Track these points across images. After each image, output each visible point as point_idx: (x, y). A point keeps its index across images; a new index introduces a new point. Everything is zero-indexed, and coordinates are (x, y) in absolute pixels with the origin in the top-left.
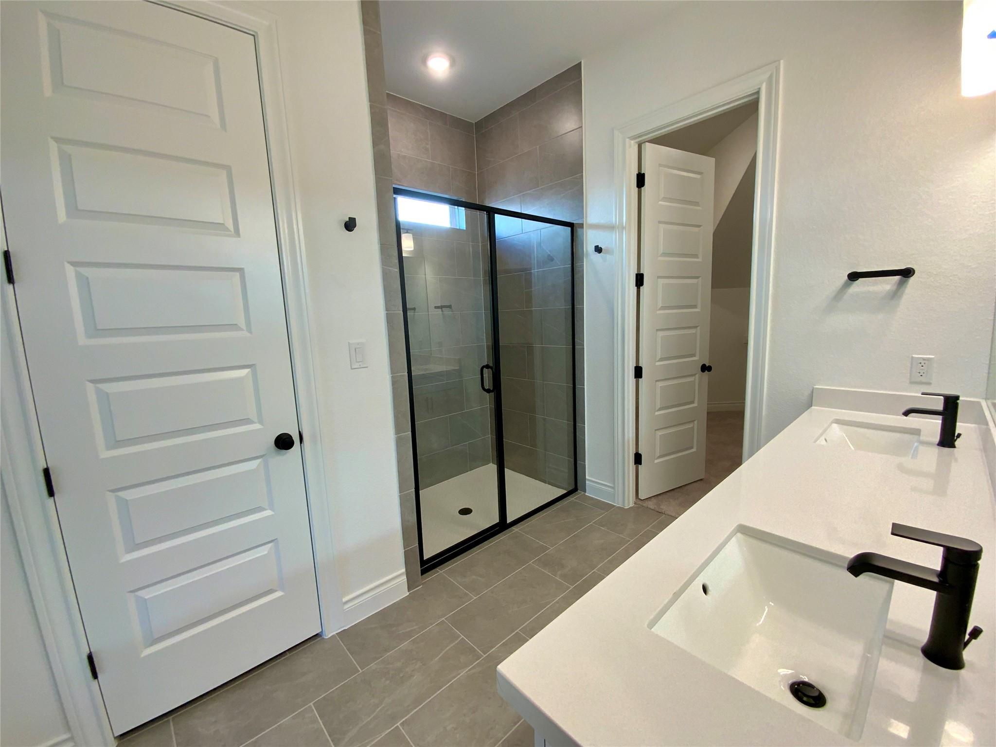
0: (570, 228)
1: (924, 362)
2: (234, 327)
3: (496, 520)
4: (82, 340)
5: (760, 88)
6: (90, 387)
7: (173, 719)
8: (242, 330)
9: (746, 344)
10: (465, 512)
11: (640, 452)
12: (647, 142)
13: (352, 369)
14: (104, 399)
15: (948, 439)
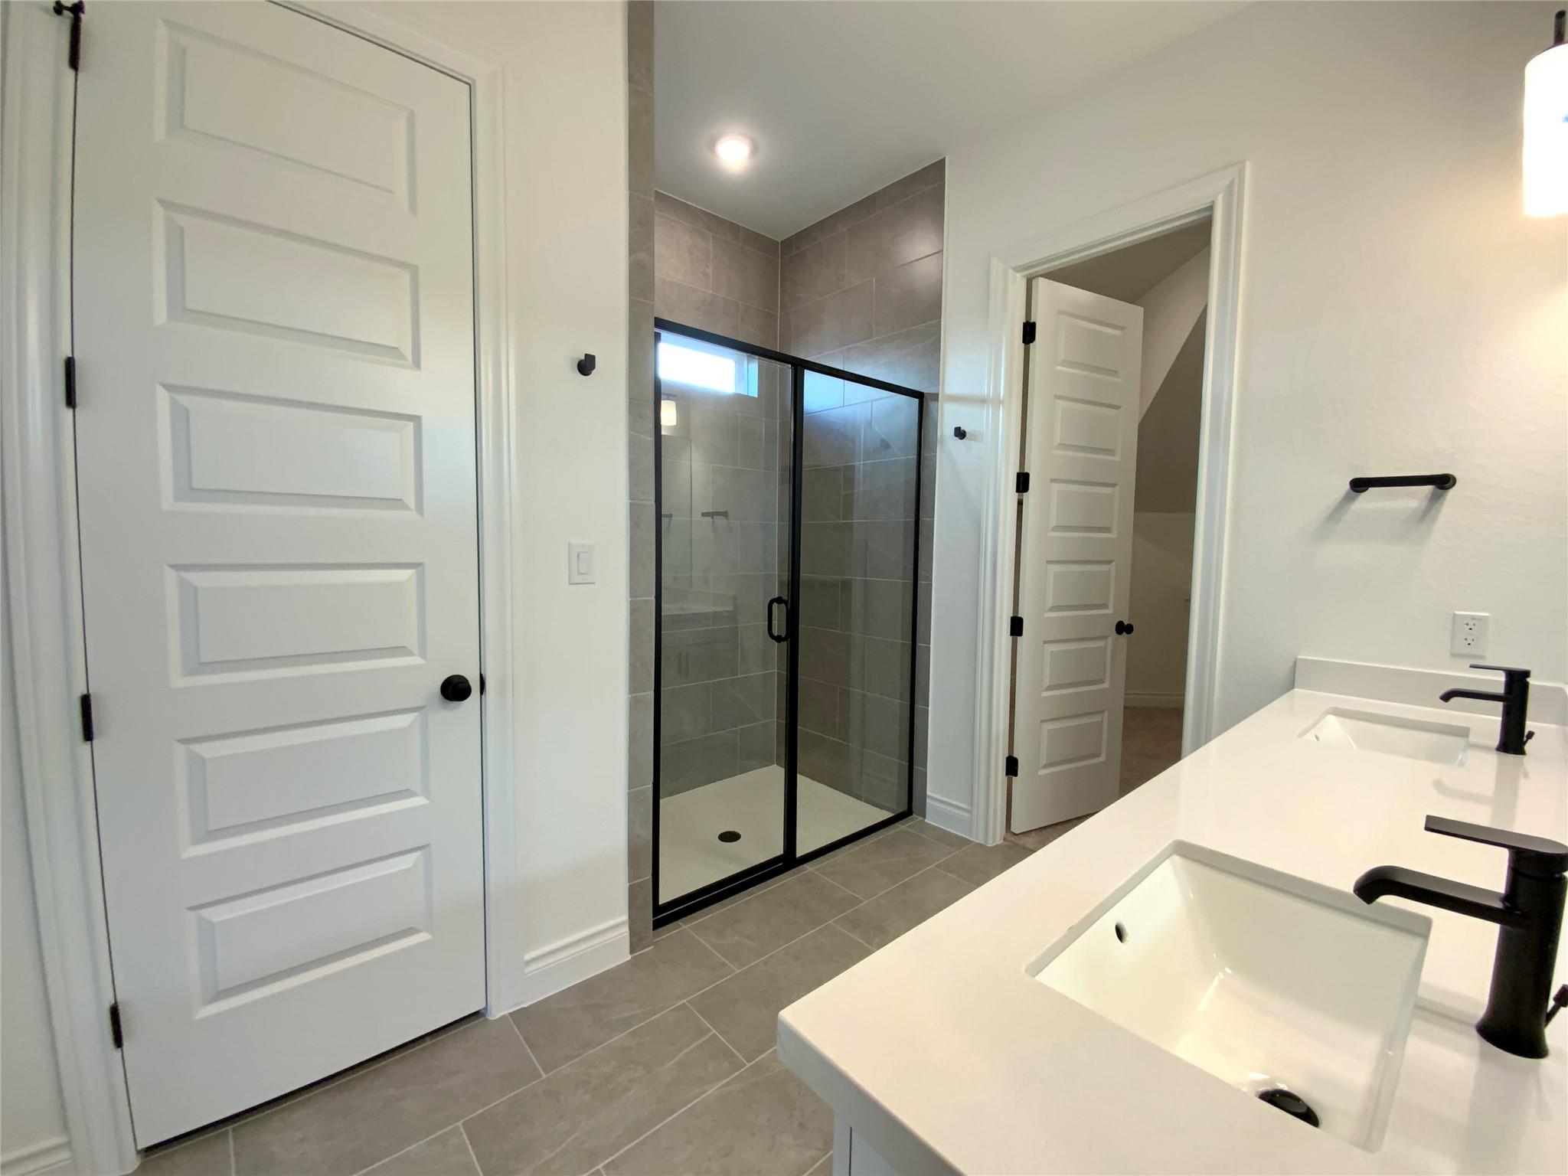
0: (917, 400)
1: (1474, 622)
2: (397, 503)
3: (778, 850)
4: (167, 500)
5: (1213, 202)
6: (171, 575)
7: (234, 1130)
8: (410, 509)
9: (1187, 600)
10: (730, 837)
11: (1014, 756)
12: (1042, 276)
13: (570, 584)
14: (191, 596)
15: (1513, 740)
